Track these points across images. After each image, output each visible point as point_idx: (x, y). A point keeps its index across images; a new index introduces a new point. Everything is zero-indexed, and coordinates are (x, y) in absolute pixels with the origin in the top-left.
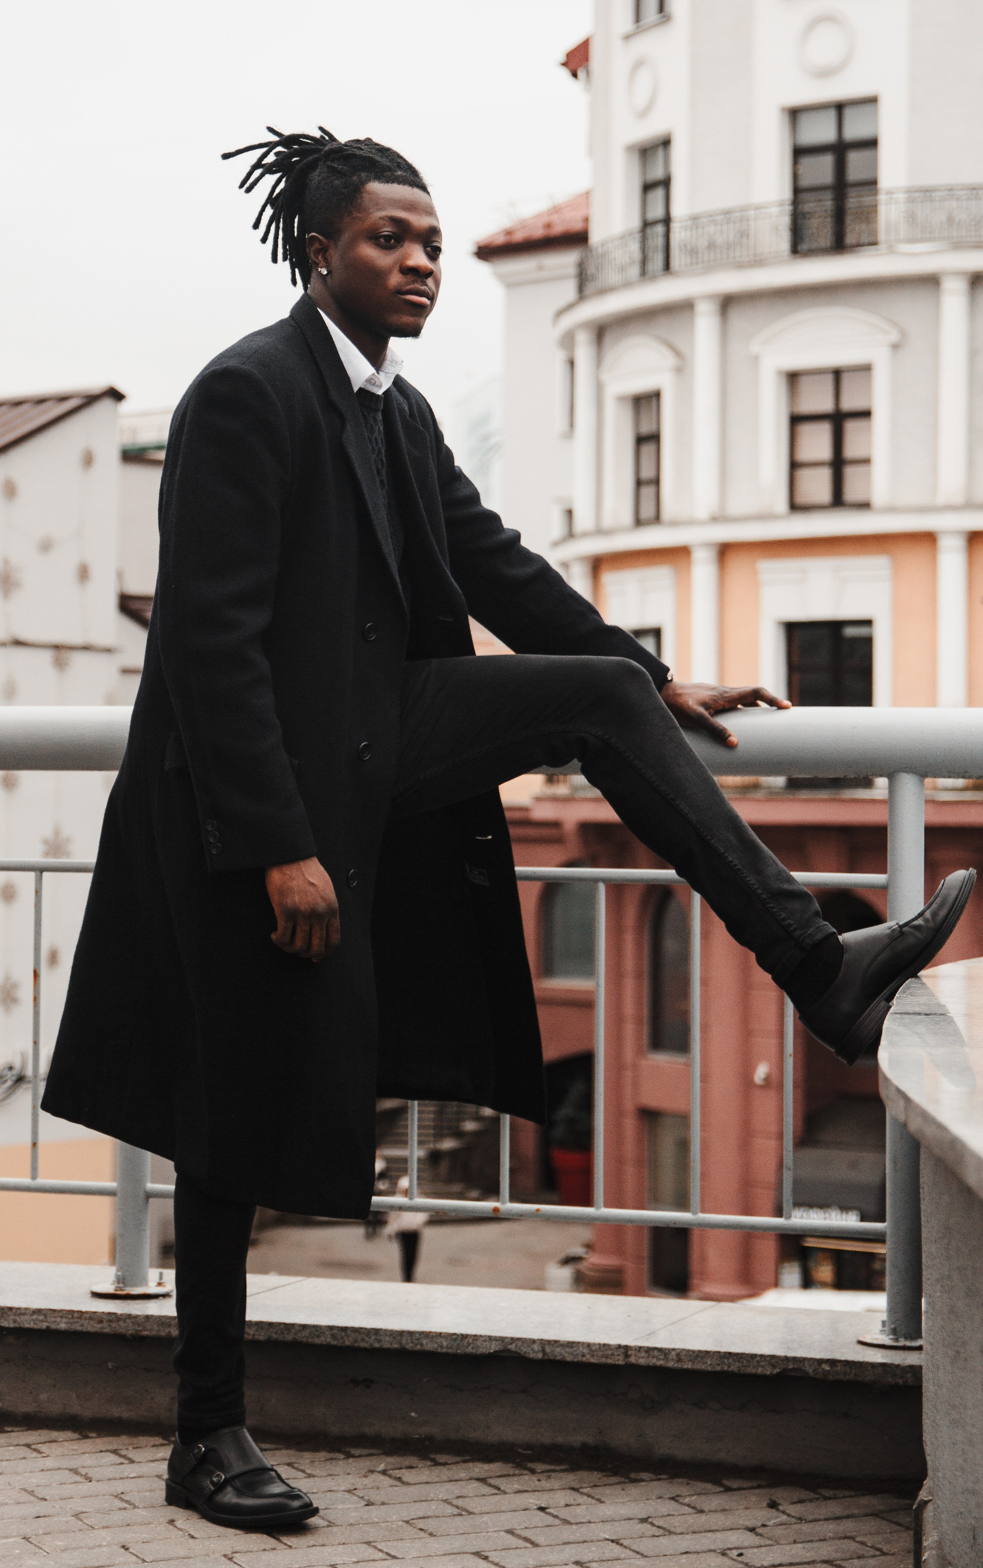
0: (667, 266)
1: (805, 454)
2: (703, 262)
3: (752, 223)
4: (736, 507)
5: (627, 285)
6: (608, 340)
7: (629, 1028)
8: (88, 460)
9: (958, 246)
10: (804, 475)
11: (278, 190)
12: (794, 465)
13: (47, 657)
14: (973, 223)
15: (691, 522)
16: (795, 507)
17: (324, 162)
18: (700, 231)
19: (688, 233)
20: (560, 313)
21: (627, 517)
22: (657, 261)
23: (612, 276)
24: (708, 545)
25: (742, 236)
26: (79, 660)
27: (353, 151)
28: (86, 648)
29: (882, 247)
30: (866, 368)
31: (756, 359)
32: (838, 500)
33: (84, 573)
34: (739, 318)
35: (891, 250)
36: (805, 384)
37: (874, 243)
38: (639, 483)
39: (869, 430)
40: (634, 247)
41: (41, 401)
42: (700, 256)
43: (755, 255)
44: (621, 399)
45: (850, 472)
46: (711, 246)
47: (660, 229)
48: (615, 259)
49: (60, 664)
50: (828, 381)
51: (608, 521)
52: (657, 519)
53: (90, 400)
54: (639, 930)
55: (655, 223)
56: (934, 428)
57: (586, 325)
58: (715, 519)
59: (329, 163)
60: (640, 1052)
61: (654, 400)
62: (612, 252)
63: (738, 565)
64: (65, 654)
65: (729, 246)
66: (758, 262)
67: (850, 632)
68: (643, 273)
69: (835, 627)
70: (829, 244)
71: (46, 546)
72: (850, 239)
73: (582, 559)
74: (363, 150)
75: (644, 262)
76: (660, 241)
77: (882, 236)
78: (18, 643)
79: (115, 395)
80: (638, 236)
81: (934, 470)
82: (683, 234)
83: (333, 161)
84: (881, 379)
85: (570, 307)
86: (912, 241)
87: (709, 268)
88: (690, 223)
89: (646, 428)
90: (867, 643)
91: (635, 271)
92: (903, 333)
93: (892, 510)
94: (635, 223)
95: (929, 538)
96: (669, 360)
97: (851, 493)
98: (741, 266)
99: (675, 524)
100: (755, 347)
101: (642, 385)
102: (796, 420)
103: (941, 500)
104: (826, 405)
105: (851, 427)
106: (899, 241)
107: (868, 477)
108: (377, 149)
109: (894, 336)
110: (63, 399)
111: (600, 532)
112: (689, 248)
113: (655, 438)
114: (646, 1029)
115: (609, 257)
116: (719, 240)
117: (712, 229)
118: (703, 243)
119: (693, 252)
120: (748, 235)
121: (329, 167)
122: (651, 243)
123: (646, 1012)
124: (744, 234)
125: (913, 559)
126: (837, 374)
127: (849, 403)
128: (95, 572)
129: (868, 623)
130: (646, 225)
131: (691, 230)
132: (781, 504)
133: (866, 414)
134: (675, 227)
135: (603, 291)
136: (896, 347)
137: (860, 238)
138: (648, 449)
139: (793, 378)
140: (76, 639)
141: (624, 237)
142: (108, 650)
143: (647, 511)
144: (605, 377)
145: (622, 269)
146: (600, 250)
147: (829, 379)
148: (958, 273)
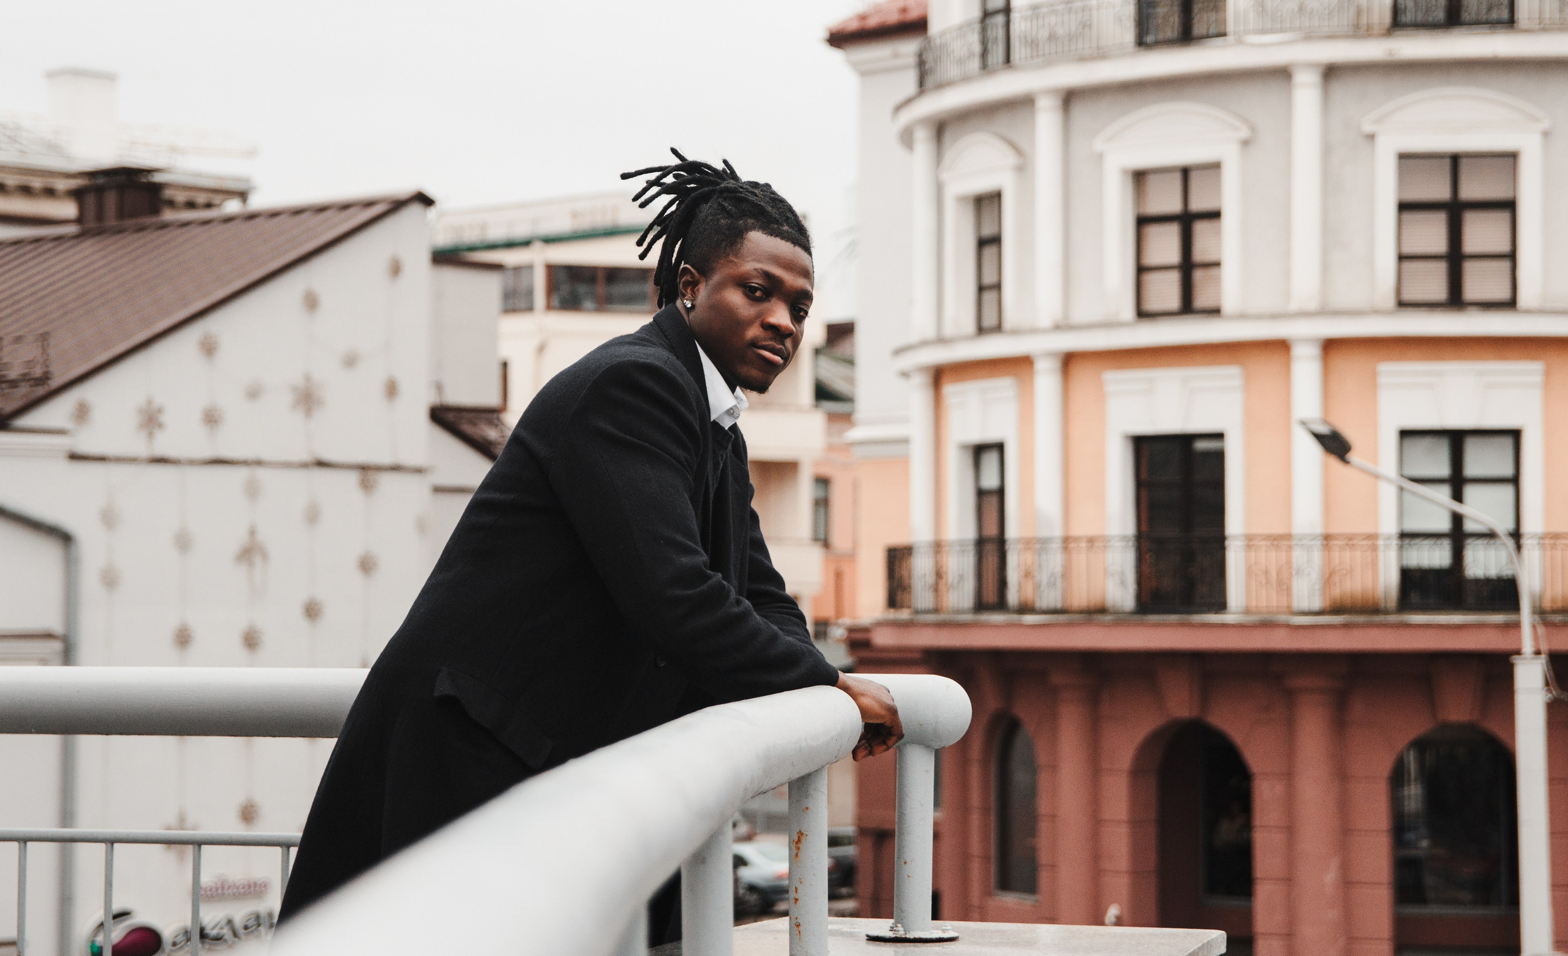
0: (1008, 59)
1: (1153, 257)
2: (1044, 55)
3: (1095, 13)
4: (1080, 315)
5: (966, 79)
6: (948, 136)
7: (976, 867)
8: (396, 269)
9: (1309, 37)
10: (1152, 280)
11: (668, 212)
12: (1141, 270)
13: (352, 479)
14: (1326, 12)
15: (1034, 331)
16: (1142, 314)
17: (718, 197)
18: (1041, 21)
19: (1029, 24)
20: (899, 108)
21: (970, 326)
22: (997, 54)
23: (949, 69)
24: (1051, 354)
25: (1084, 27)
26: (387, 482)
27: (746, 195)
28: (396, 468)
29: (1230, 38)
30: (1215, 167)
31: (1100, 157)
32: (1187, 307)
33: (392, 390)
34: (1081, 112)
35: (1240, 42)
36: (1152, 182)
37: (1224, 34)
38: (981, 289)
39: (1218, 233)
40: (974, 39)
41: (345, 207)
42: (1041, 46)
43: (1098, 48)
44: (962, 199)
45: (1198, 275)
46: (1052, 37)
47: (1000, 19)
48: (953, 51)
49: (366, 486)
50: (1177, 180)
51: (949, 331)
52: (998, 328)
53: (397, 205)
54: (985, 763)
55: (996, 12)
56: (1287, 229)
57: (924, 121)
58: (1058, 328)
59: (720, 200)
60: (987, 893)
61: (996, 199)
62: (950, 45)
63: (1082, 374)
64: (372, 475)
65: (1071, 38)
66: (1101, 55)
67: (1201, 445)
68: (984, 66)
69: (1184, 441)
70: (1176, 34)
71: (350, 361)
72: (1198, 29)
73: (923, 369)
74: (757, 196)
75: (984, 54)
76: (1001, 33)
77: (1230, 27)
78: (321, 464)
79: (424, 200)
80: (977, 27)
81: (1287, 274)
82: (1023, 25)
83: (725, 199)
84: (1230, 177)
85: (908, 102)
86: (1263, 31)
87: (1049, 61)
88: (1030, 13)
89: (988, 231)
90: (1218, 458)
91: (975, 64)
92: (1253, 129)
93: (1243, 316)
94: (976, 13)
95: (1281, 346)
96: (1010, 159)
97: (1201, 300)
98: (1082, 59)
99: (1016, 332)
100: (1098, 145)
101: (983, 184)
102: (1143, 222)
103: (1294, 306)
104: (1174, 205)
105: (1201, 229)
106: (1248, 32)
107: (1218, 281)
108: (771, 198)
109: (1244, 133)
110: (369, 204)
111: (941, 340)
112: (1029, 40)
113: (995, 240)
114: (993, 868)
115: (947, 50)
116: (1060, 31)
117: (1053, 19)
118: (1044, 34)
119: (1032, 43)
120: (1090, 26)
121: (719, 204)
122: (990, 34)
123: (993, 851)
124: (1086, 25)
125: (1266, 367)
126: (1185, 172)
127: (1198, 204)
128: (404, 387)
129: (1219, 436)
130: (986, 15)
131: (1032, 21)
132: (1128, 311)
133: (1214, 215)
134: (1015, 16)
135: (940, 86)
136: (1246, 143)
137: (1208, 30)
138: (989, 252)
139: (1140, 177)
140: (386, 459)
141: (962, 28)
142: (419, 471)
143: (989, 320)
144: (945, 176)
145: (961, 61)
146: (938, 41)
147: (1177, 178)
148: (1310, 65)
